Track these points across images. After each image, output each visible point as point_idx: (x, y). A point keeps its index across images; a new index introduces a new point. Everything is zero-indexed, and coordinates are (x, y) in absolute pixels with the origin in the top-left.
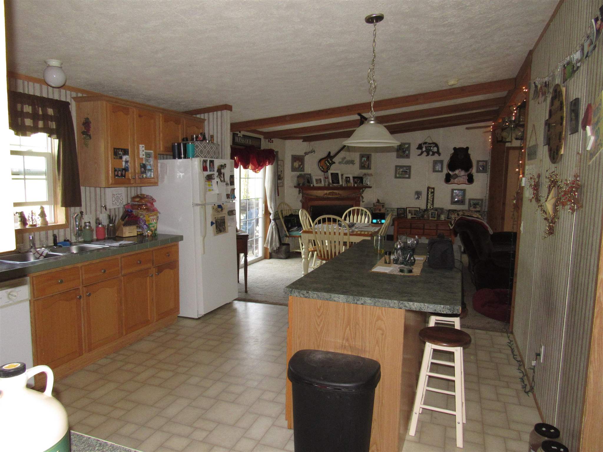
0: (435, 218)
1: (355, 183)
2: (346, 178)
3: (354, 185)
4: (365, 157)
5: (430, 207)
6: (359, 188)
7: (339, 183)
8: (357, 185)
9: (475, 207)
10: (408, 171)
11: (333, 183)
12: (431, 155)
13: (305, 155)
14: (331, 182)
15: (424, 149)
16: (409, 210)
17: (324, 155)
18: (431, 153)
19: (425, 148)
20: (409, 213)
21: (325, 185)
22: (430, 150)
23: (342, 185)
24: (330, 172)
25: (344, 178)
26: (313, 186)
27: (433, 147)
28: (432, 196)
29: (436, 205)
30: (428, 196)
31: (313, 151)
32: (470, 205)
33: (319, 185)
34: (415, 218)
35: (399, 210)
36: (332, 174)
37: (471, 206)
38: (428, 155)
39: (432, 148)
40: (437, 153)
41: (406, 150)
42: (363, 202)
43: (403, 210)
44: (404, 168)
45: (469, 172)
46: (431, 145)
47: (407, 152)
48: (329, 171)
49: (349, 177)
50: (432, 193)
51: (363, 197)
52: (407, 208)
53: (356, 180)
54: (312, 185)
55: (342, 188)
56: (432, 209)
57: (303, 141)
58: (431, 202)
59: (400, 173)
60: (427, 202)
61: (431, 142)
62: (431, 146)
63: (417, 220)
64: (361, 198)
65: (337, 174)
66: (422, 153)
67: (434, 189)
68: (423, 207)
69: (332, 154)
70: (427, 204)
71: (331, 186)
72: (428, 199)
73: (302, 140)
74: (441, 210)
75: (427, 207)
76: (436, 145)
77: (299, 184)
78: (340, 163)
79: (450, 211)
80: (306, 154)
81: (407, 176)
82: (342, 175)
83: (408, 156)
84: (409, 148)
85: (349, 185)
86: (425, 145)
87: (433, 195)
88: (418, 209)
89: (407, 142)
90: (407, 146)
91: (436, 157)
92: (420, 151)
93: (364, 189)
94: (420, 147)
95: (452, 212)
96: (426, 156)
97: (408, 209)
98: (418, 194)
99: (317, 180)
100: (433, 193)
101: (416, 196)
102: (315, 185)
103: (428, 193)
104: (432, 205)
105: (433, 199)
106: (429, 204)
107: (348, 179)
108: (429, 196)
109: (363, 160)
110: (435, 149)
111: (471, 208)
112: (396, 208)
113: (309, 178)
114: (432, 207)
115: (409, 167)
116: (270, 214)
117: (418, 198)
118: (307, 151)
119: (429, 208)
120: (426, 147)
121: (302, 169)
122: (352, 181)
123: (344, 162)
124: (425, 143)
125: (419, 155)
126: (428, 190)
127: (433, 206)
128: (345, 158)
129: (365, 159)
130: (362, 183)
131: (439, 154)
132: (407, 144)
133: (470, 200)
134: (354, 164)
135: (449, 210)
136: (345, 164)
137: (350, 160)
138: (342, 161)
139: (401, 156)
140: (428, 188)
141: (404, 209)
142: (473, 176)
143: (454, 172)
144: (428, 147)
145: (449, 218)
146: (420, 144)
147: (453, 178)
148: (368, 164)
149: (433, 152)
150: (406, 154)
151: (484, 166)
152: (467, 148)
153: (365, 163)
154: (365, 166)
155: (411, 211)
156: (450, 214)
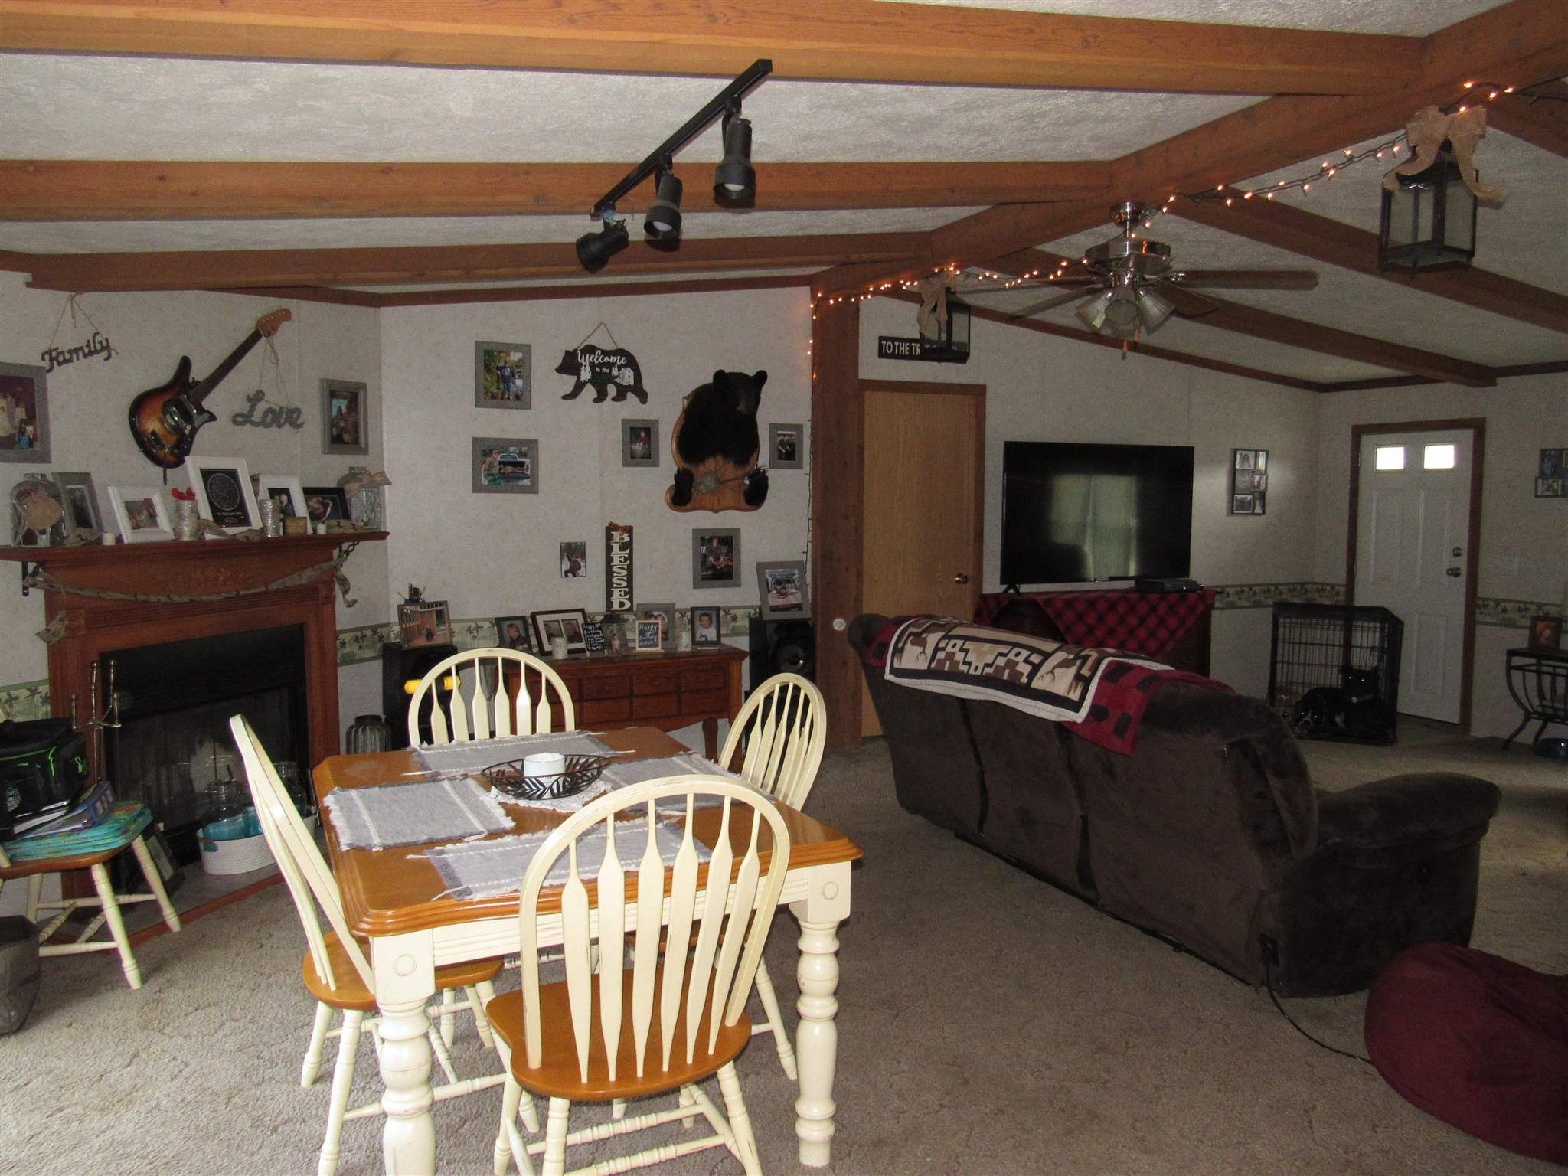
0: (657, 646)
1: (315, 517)
2: (274, 492)
3: (315, 530)
4: (344, 398)
5: (622, 604)
6: (333, 541)
7: (245, 521)
8: (329, 527)
9: (782, 594)
10: (527, 461)
11: (219, 519)
12: (614, 399)
13: (46, 364)
14: (206, 513)
15: (586, 374)
16: (546, 624)
17: (163, 375)
18: (612, 390)
19: (588, 369)
20: (550, 636)
21: (178, 533)
22: (611, 379)
23: (263, 529)
24: (193, 466)
25: (264, 494)
26: (119, 539)
27: (619, 368)
28: (626, 559)
29: (641, 596)
30: (609, 560)
31: (98, 348)
32: (764, 587)
33: (146, 536)
34: (582, 651)
35: (505, 624)
36: (206, 474)
37: (769, 592)
38: (601, 397)
39: (615, 372)
40: (633, 392)
41: (513, 374)
42: (351, 604)
43: (519, 624)
44: (512, 449)
45: (748, 469)
46: (612, 359)
47: (519, 382)
48: (186, 458)
49: (286, 491)
50: (623, 546)
51: (344, 582)
52: (533, 615)
53: (314, 502)
54: (109, 540)
55: (261, 546)
56: (630, 609)
57: (29, 285)
58: (625, 584)
59: (495, 470)
60: (609, 585)
61: (609, 346)
62: (613, 364)
63: (594, 660)
64: (337, 587)
65: (232, 474)
66: (579, 387)
67: (629, 530)
68: (596, 606)
69: (199, 372)
70: (609, 594)
71: (209, 537)
72: (609, 573)
73: (27, 276)
74: (666, 612)
75: (609, 604)
76: (632, 362)
77: (30, 537)
78: (241, 419)
79: (697, 613)
80: (56, 357)
81: (527, 482)
82: (255, 480)
83: (521, 400)
84: (523, 368)
85: (293, 529)
86: (589, 358)
87: (630, 557)
88: (579, 616)
89: (521, 340)
90: (515, 357)
91: (631, 408)
93: (345, 546)
94: (569, 364)
95: (705, 618)
96: (596, 401)
97: (540, 619)
98: (573, 553)
99: (132, 509)
100: (627, 546)
101: (566, 565)
102: (129, 537)
103: (609, 549)
104: (626, 593)
105: (630, 569)
106: (616, 593)
107: (284, 498)
108: (616, 560)
109: (334, 412)
110: (627, 377)
111: (770, 596)
112: (489, 620)
113: (83, 498)
114: (627, 605)
115: (531, 446)
117: (574, 570)
118: (66, 344)
119: (616, 606)
120: (592, 366)
121: (37, 448)
122: (301, 508)
123: (257, 416)
124: (590, 350)
126: (609, 537)
127: (631, 600)
128: (256, 398)
129: (343, 404)
130: (347, 515)
131: (643, 397)
132: (518, 347)
133: (761, 567)
134: (301, 426)
135: (693, 610)
136: (263, 423)
137: (281, 408)
138: (245, 408)
139: (494, 397)
140: (611, 529)
141: (523, 618)
142: (767, 478)
143: (701, 468)
144: (601, 365)
145: (697, 639)
146: (567, 352)
147: (702, 487)
148: (356, 428)
149: (618, 386)
150: (513, 389)
151: (792, 445)
152: (761, 377)
153: (342, 424)
154: (346, 437)
155: (554, 626)
156: (697, 623)
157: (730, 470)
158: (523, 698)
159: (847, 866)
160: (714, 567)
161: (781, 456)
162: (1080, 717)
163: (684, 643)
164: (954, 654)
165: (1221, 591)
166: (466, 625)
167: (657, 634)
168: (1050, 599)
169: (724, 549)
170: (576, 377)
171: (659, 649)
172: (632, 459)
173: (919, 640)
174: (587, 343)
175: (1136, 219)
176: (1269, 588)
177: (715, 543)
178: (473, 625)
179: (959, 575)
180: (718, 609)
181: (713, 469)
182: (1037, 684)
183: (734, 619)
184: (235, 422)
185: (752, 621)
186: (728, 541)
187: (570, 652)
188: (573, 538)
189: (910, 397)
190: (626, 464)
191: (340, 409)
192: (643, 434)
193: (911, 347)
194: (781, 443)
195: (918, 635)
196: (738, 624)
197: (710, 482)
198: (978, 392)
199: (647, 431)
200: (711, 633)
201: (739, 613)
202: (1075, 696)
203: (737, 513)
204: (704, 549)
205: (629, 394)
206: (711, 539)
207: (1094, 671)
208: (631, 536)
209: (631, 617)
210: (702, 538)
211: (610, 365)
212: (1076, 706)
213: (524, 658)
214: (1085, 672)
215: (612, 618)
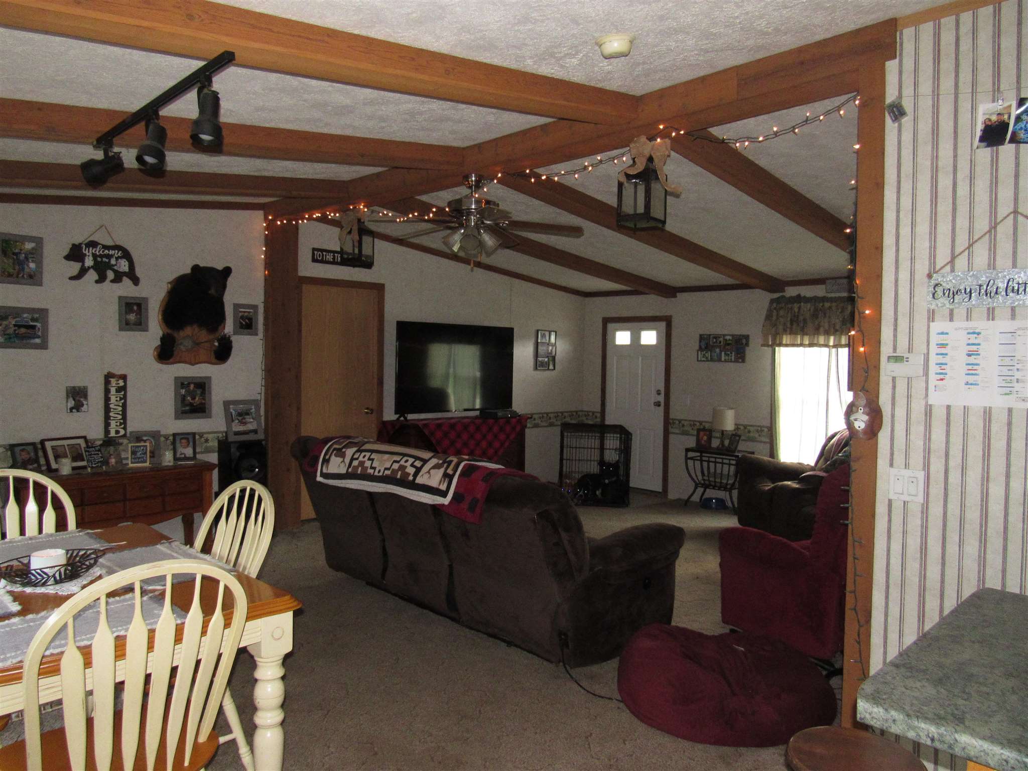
0: (145, 462)
5: (117, 432)
9: (243, 423)
10: (38, 325)
12: (112, 281)
15: (89, 262)
16: (53, 448)
18: (110, 275)
19: (91, 258)
20: (57, 457)
22: (111, 267)
27: (117, 259)
28: (121, 399)
29: (134, 425)
30: (107, 399)
32: (229, 419)
34: (84, 467)
35: (17, 449)
37: (233, 421)
38: (102, 279)
39: (113, 261)
40: (127, 276)
41: (27, 258)
43: (30, 448)
44: (25, 315)
45: (217, 334)
46: (111, 252)
47: (32, 265)
50: (119, 390)
52: (42, 442)
56: (124, 436)
58: (120, 417)
59: (11, 331)
60: (107, 418)
61: (110, 243)
62: (112, 256)
63: (93, 474)
66: (83, 272)
67: (124, 377)
68: (96, 433)
70: (107, 425)
72: (107, 409)
75: (107, 432)
76: (127, 255)
79: (178, 438)
81: (38, 341)
83: (34, 279)
84: (36, 254)
86: (92, 250)
87: (125, 397)
88: (81, 442)
89: (33, 233)
90: (29, 246)
91: (126, 288)
92: (75, 267)
94: (75, 254)
95: (183, 441)
96: (97, 282)
97: (48, 445)
98: (77, 396)
100: (123, 389)
101: (71, 403)
103: (107, 391)
104: (121, 424)
105: (124, 406)
106: (113, 424)
108: (113, 399)
110: (124, 266)
111: (233, 424)
114: (122, 432)
115: (42, 314)
117: (78, 407)
119: (113, 434)
120: (95, 256)
124: (93, 244)
125: (71, 278)
126: (107, 382)
127: (125, 428)
131: (136, 281)
132: (31, 239)
133: (227, 404)
135: (174, 435)
139: (10, 275)
140: (108, 377)
141: (33, 444)
142: (231, 342)
143: (182, 334)
144: (101, 256)
145: (178, 456)
146: (74, 245)
147: (182, 347)
149: (116, 272)
150: (27, 270)
151: (250, 319)
152: (227, 271)
155: (60, 450)
156: (178, 445)
157: (203, 335)
158: (32, 507)
159: (290, 614)
160: (191, 405)
161: (242, 327)
162: (446, 501)
163: (168, 458)
164: (364, 462)
165: (530, 417)
167: (146, 453)
168: (426, 424)
169: (199, 391)
170: (81, 264)
171: (147, 464)
172: (126, 325)
173: (340, 453)
174: (91, 239)
175: (478, 186)
176: (557, 415)
177: (192, 386)
179: (367, 409)
180: (194, 434)
181: (189, 334)
182: (420, 480)
183: (207, 441)
185: (220, 442)
186: (202, 386)
187: (74, 469)
188: (78, 383)
189: (334, 290)
190: (121, 329)
192: (135, 308)
193: (334, 256)
194: (242, 317)
195: (339, 450)
196: (210, 444)
197: (188, 343)
198: (379, 288)
199: (139, 305)
200: (189, 452)
201: (210, 436)
202: (443, 487)
203: (209, 365)
204: (183, 391)
205: (125, 278)
206: (189, 384)
207: (455, 470)
208: (125, 382)
209: (125, 441)
210: (181, 383)
211: (109, 257)
212: (444, 494)
213: (32, 476)
214: (450, 471)
215: (109, 442)
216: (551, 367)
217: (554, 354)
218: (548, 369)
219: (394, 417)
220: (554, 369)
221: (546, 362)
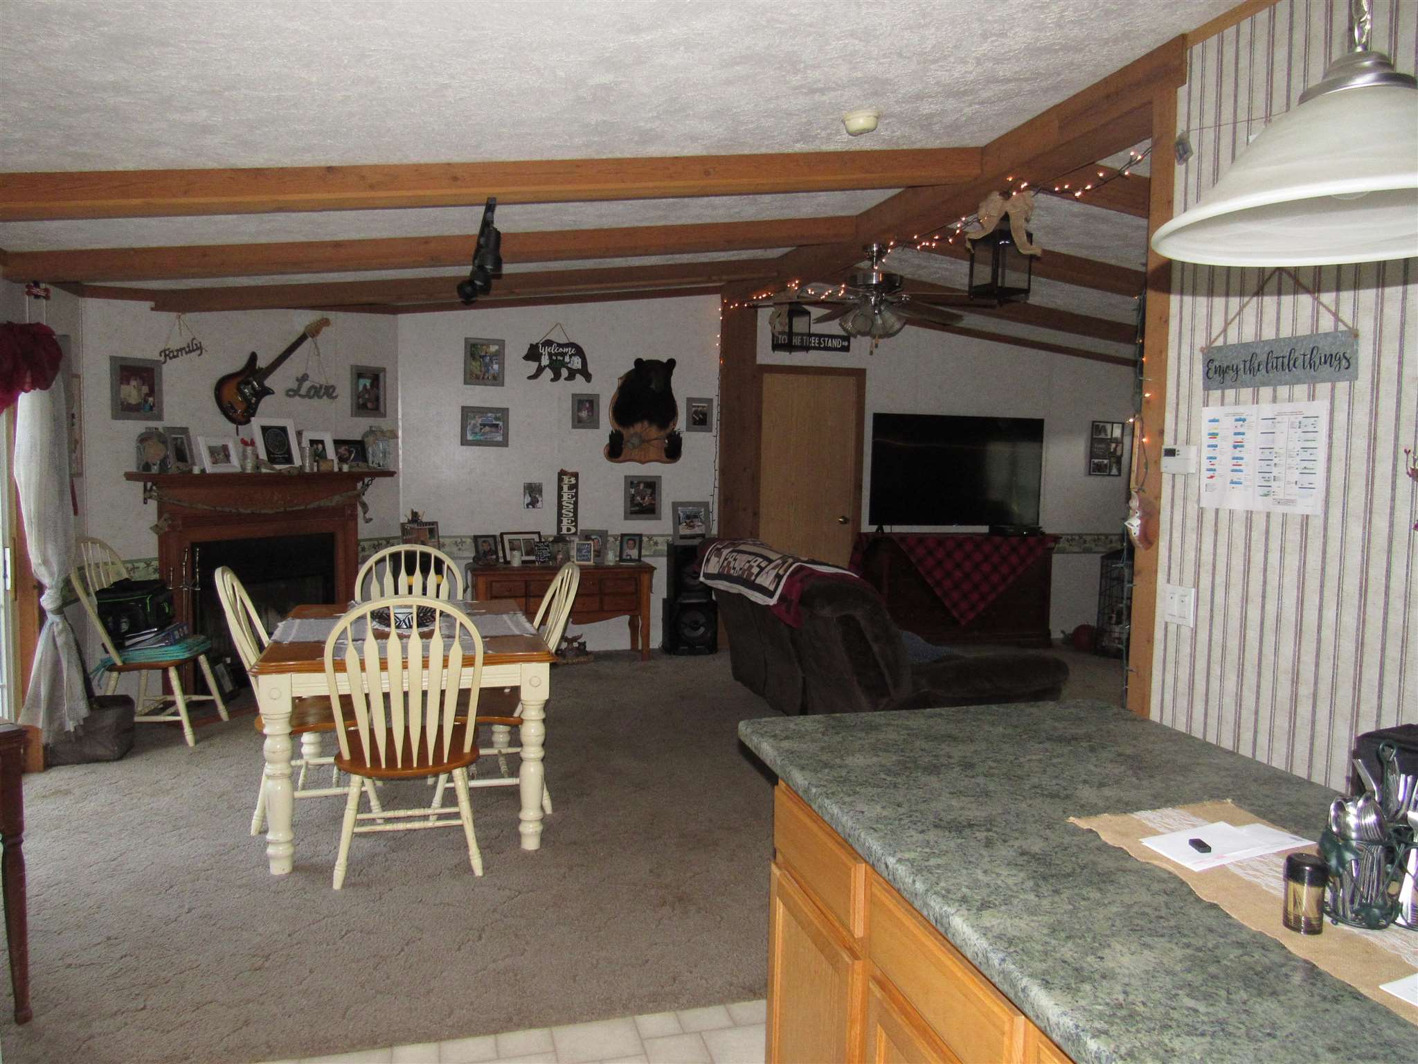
0: (589, 560)
1: (342, 459)
2: (313, 442)
3: (340, 469)
4: (368, 378)
5: (569, 530)
6: (354, 477)
7: (289, 460)
8: (351, 467)
9: (691, 526)
10: (500, 423)
11: (272, 460)
12: (566, 379)
13: (162, 359)
14: (263, 455)
15: (545, 361)
16: (510, 541)
17: (238, 364)
18: (565, 373)
19: (547, 357)
20: (512, 549)
21: (243, 467)
22: (564, 364)
23: (302, 467)
24: (256, 423)
25: (306, 444)
26: (203, 471)
27: (570, 356)
28: (573, 497)
29: (585, 524)
30: (560, 497)
31: (194, 348)
32: (677, 521)
33: (222, 469)
34: (533, 562)
35: (480, 541)
36: (265, 429)
37: (680, 524)
38: (557, 377)
39: (567, 359)
40: (580, 374)
41: (491, 360)
42: (368, 521)
43: (491, 541)
44: (489, 415)
45: (668, 431)
46: (565, 350)
47: (496, 367)
48: (253, 419)
49: (322, 442)
50: (571, 487)
51: (364, 506)
52: (502, 534)
53: (342, 450)
54: (196, 470)
55: (302, 477)
56: (575, 534)
57: (152, 309)
58: (571, 515)
59: (477, 429)
60: (560, 515)
61: (563, 340)
62: (566, 354)
63: (539, 568)
64: (360, 509)
65: (283, 430)
66: (540, 370)
67: (576, 475)
68: (550, 530)
69: (262, 363)
70: (560, 522)
71: (264, 470)
72: (560, 507)
73: (151, 304)
74: (601, 536)
75: (559, 529)
76: (579, 352)
77: (147, 467)
78: (292, 393)
79: (625, 539)
80: (169, 354)
81: (499, 438)
82: (299, 434)
84: (499, 356)
85: (324, 467)
86: (548, 349)
87: (577, 493)
88: (536, 537)
89: (497, 336)
90: (493, 348)
91: (579, 385)
93: (366, 480)
94: (533, 354)
95: (631, 542)
96: (552, 380)
97: (506, 538)
98: (534, 492)
99: (213, 451)
100: (574, 487)
101: (528, 499)
102: (210, 469)
103: (560, 488)
104: (572, 522)
105: (576, 504)
106: (565, 521)
107: (320, 446)
108: (565, 497)
109: (361, 388)
110: (576, 363)
111: (680, 527)
112: (469, 537)
113: (182, 443)
114: (573, 530)
115: (504, 413)
116: (40, 588)
117: (533, 503)
118: (174, 345)
119: (564, 531)
120: (550, 355)
121: (155, 411)
122: (331, 453)
123: (303, 391)
124: (548, 343)
125: (530, 378)
126: (560, 480)
127: (576, 526)
128: (305, 377)
129: (368, 382)
130: (365, 460)
131: (588, 377)
132: (495, 342)
133: (675, 505)
134: (336, 397)
135: (623, 536)
136: (308, 396)
137: (321, 386)
138: (295, 385)
139: (477, 377)
140: (562, 473)
142: (680, 440)
143: (632, 430)
144: (556, 355)
145: (624, 557)
146: (531, 345)
147: (629, 444)
148: (377, 399)
149: (569, 369)
150: (491, 372)
151: (705, 415)
152: (672, 363)
153: (367, 396)
154: (369, 405)
155: (515, 543)
156: (625, 546)
157: (654, 432)
159: (546, 666)
160: (640, 505)
161: (695, 423)
162: (773, 602)
163: (611, 558)
166: (453, 540)
167: (590, 552)
168: (903, 537)
169: (649, 491)
170: (537, 364)
171: (591, 563)
172: (578, 423)
173: (718, 552)
174: (547, 338)
177: (642, 486)
178: (459, 540)
179: (843, 517)
180: (640, 536)
182: (758, 581)
183: (656, 544)
184: (288, 395)
185: (669, 545)
186: (652, 485)
187: (523, 562)
188: (534, 479)
189: (804, 379)
190: (574, 427)
191: (365, 386)
192: (587, 405)
193: (802, 339)
194: (696, 412)
196: (660, 547)
197: (635, 441)
198: (859, 375)
199: (591, 402)
200: (634, 553)
201: (660, 540)
202: (772, 588)
203: (659, 464)
204: (633, 491)
205: (578, 376)
206: (639, 483)
207: (786, 571)
208: (577, 479)
209: (576, 540)
210: (631, 482)
211: (564, 355)
212: (770, 594)
214: (781, 572)
215: (560, 539)
216: (1114, 471)
217: (1119, 453)
218: (1109, 475)
219: (874, 528)
220: (1120, 475)
221: (1106, 465)
